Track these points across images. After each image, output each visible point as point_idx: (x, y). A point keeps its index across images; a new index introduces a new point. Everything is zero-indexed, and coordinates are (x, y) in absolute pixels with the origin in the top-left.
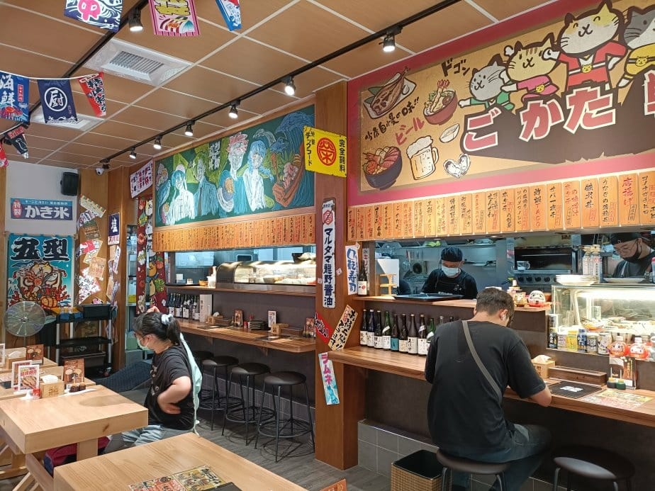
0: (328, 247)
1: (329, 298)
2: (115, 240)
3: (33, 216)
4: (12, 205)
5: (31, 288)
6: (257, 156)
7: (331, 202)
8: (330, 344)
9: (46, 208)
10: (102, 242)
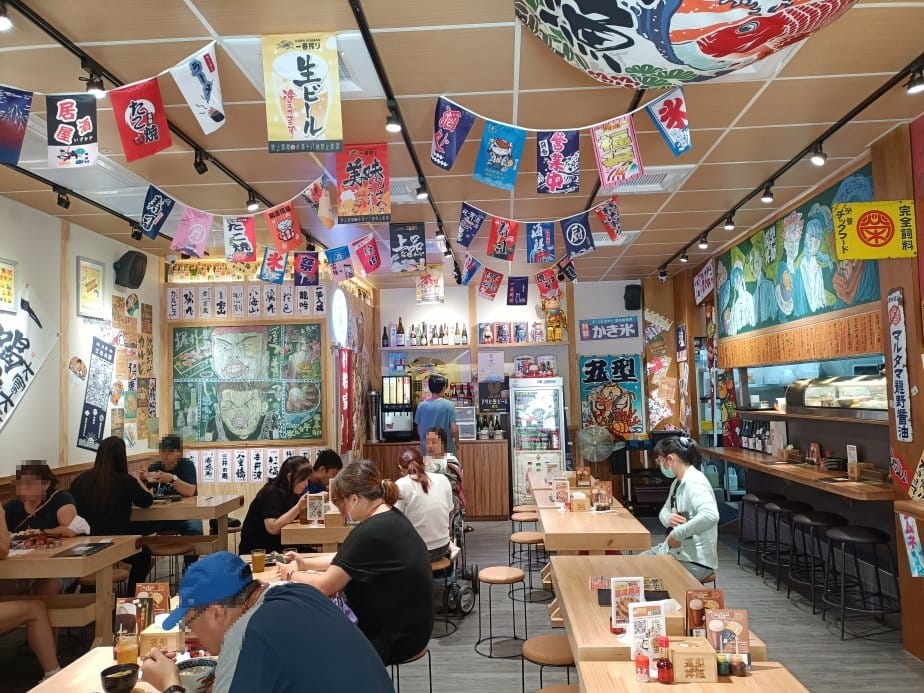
0: (898, 356)
1: (904, 429)
2: (683, 356)
3: (600, 336)
4: (581, 326)
5: (602, 412)
6: (813, 238)
7: (897, 294)
8: (911, 493)
9: (612, 326)
10: (670, 359)
